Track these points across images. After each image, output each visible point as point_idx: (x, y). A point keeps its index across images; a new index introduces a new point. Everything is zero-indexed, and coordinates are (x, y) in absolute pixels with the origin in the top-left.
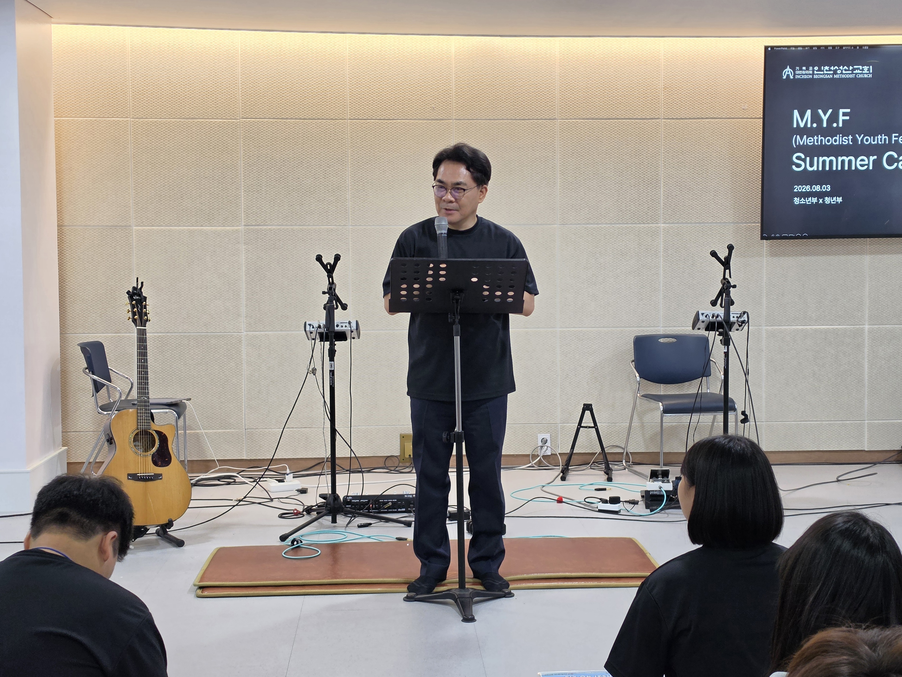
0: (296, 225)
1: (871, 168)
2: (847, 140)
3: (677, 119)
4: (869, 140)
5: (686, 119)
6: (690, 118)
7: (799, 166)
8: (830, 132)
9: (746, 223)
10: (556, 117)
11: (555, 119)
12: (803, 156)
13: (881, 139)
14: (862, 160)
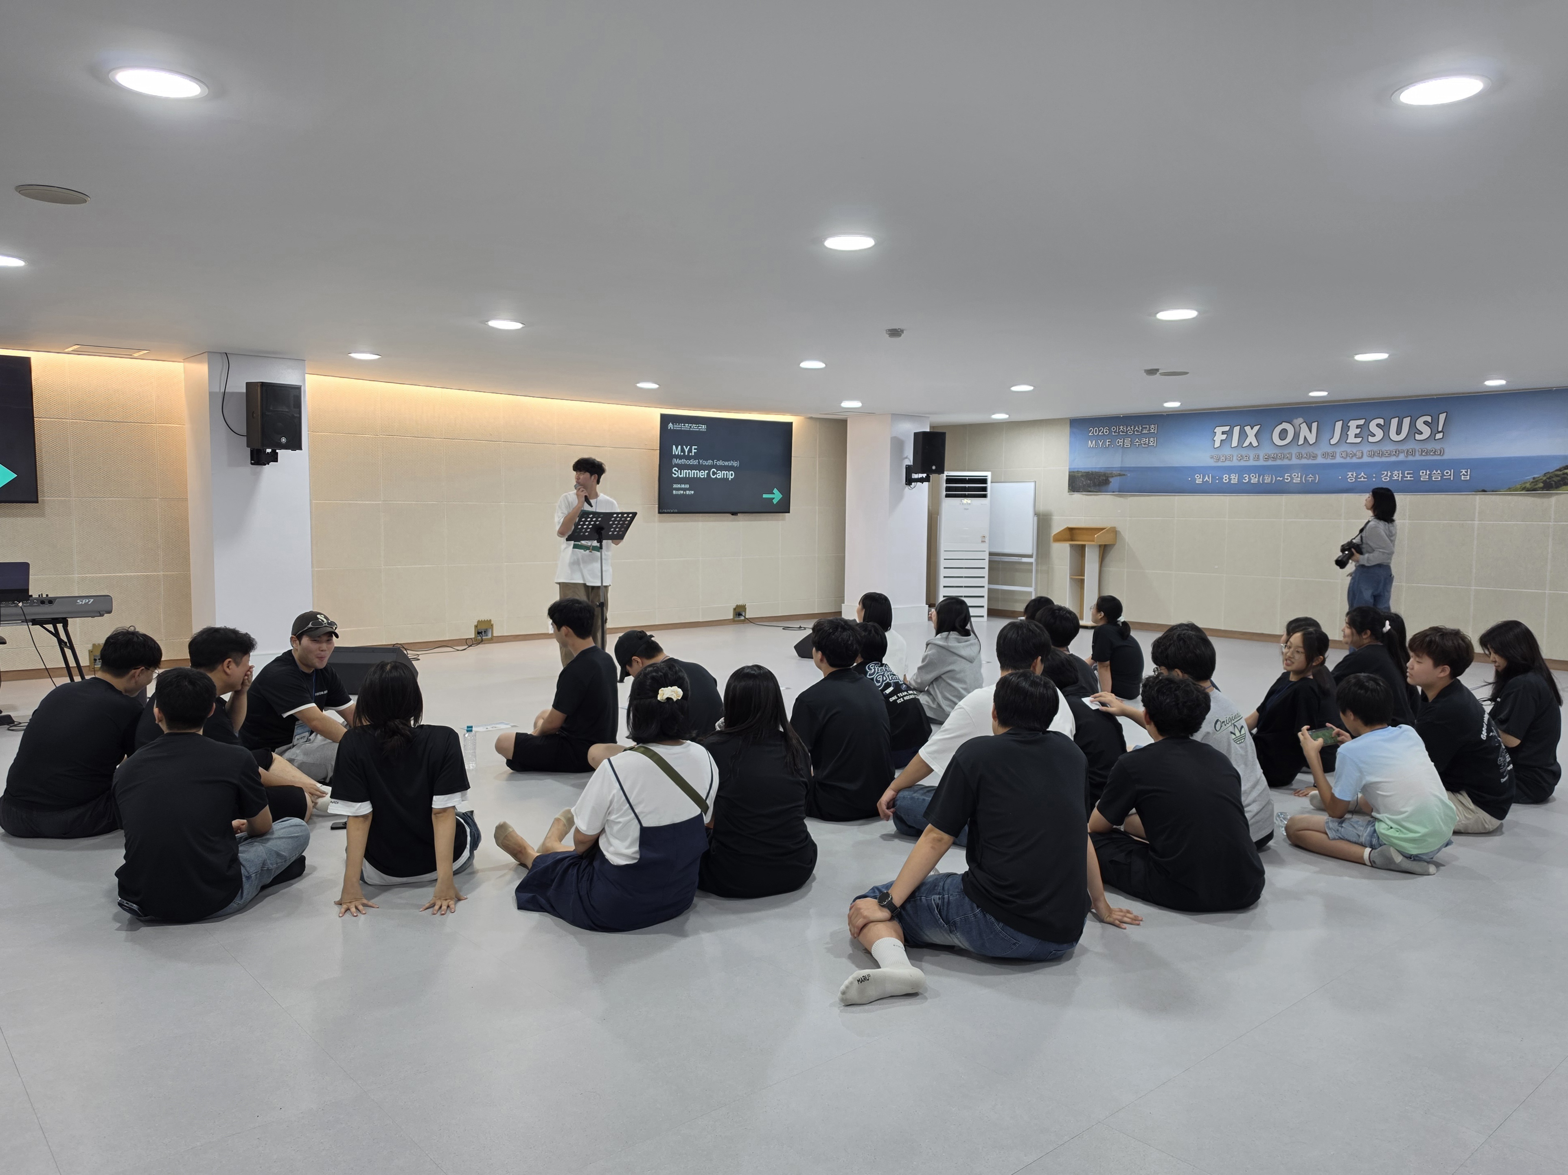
1: (706, 477)
2: (695, 462)
4: (705, 463)
7: (675, 474)
8: (688, 458)
12: (677, 469)
13: (710, 462)
14: (702, 473)
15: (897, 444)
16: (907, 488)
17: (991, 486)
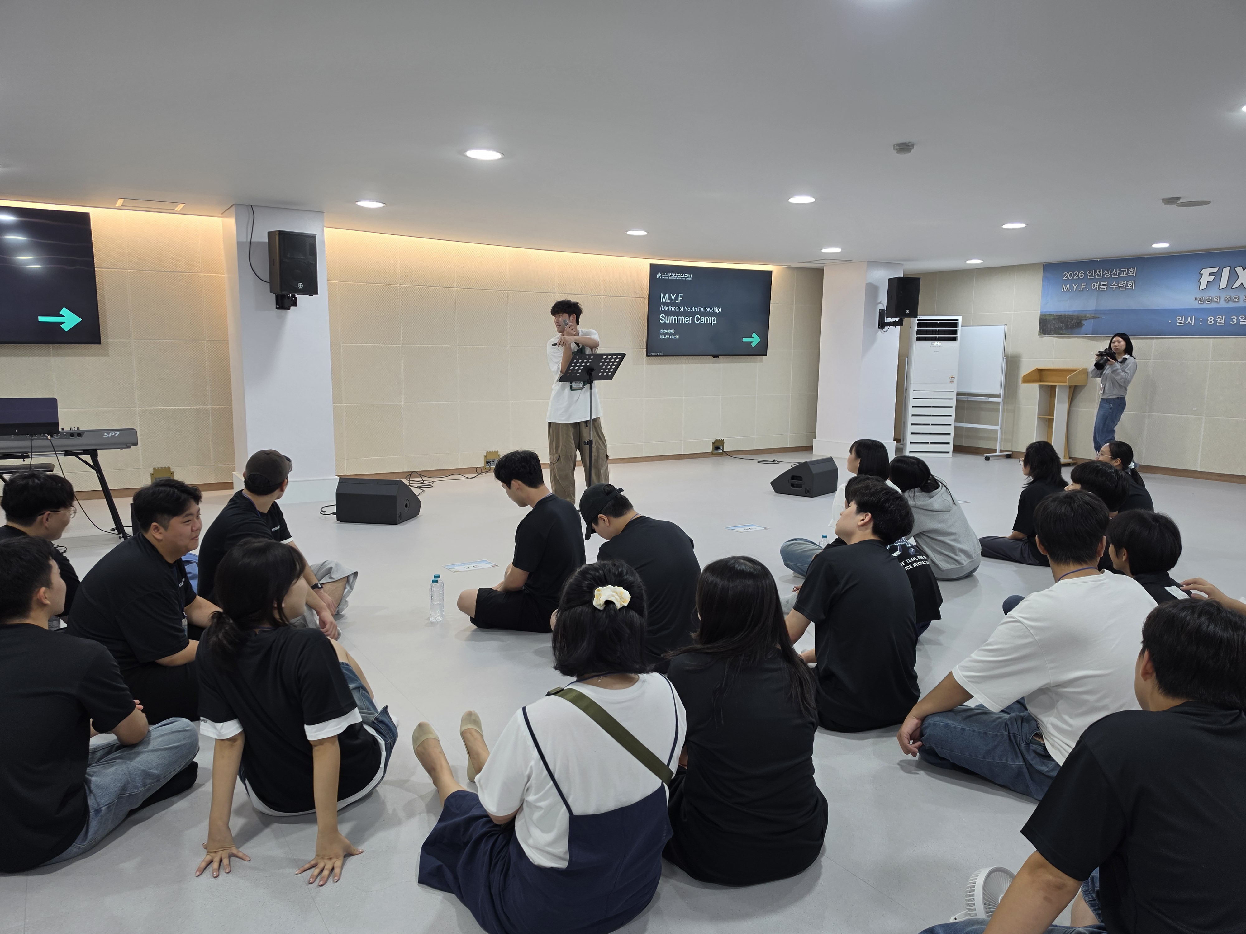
0: (429, 344)
1: (690, 322)
2: (681, 309)
3: (609, 296)
4: (690, 309)
5: (612, 296)
6: (614, 296)
7: (663, 320)
8: (675, 305)
9: (637, 348)
10: (556, 292)
11: (555, 293)
12: (664, 316)
13: (694, 309)
14: (687, 319)
15: (872, 289)
16: (880, 332)
17: (961, 329)
